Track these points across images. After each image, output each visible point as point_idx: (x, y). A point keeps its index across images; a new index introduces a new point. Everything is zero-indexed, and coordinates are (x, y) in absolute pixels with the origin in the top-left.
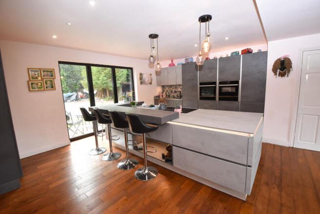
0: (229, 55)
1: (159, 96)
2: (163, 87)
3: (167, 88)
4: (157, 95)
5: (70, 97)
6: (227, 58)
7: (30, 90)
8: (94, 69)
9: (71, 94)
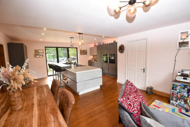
0: (113, 42)
1: (91, 60)
2: (94, 56)
3: (95, 57)
4: (90, 60)
5: (63, 59)
6: (112, 43)
7: (35, 57)
8: (59, 49)
9: (64, 58)
